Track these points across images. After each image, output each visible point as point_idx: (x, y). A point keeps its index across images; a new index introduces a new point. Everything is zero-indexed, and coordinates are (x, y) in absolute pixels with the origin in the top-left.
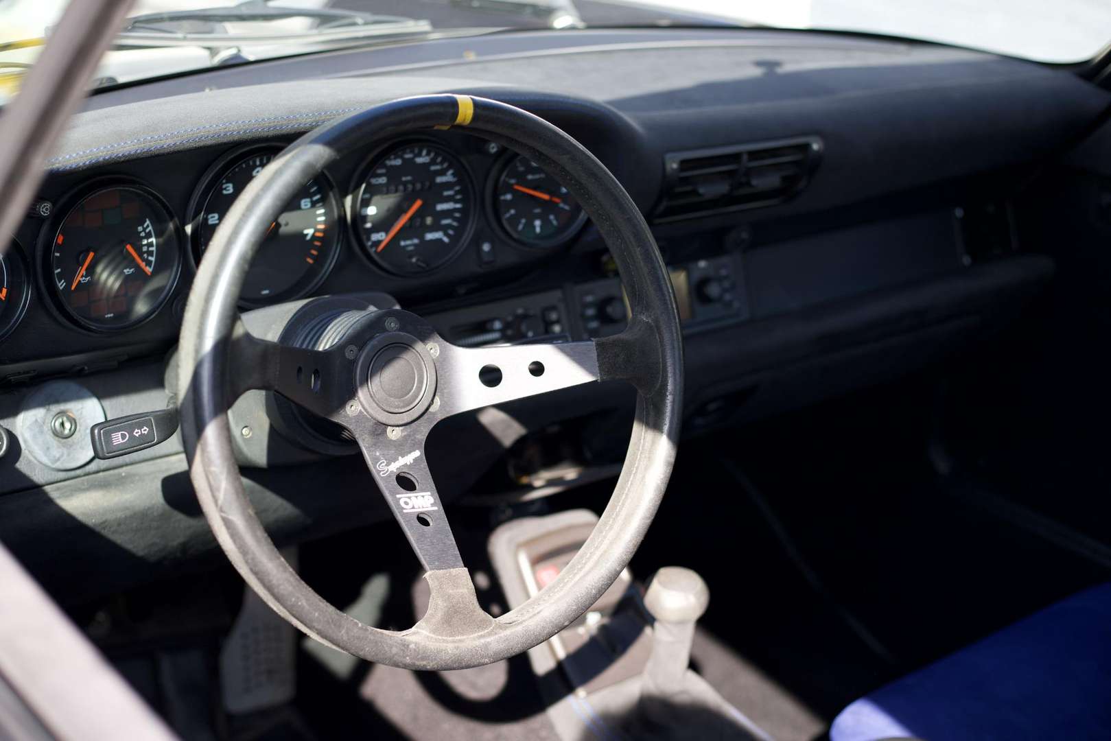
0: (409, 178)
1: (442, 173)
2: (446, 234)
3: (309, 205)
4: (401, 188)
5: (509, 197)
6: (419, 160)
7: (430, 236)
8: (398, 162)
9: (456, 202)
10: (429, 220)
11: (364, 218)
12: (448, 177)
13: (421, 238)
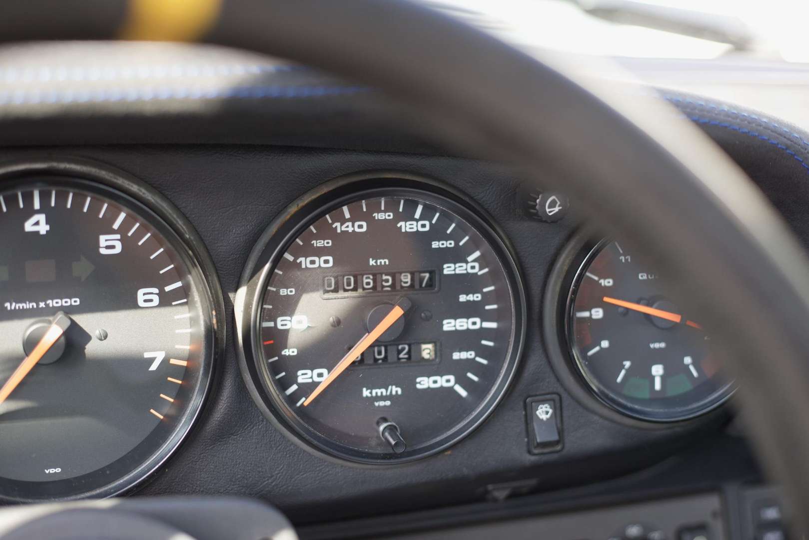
0: (384, 261)
1: (458, 255)
2: (462, 380)
3: (156, 300)
4: (368, 280)
5: (598, 313)
6: (407, 227)
7: (424, 383)
8: (361, 227)
9: (486, 316)
10: (427, 351)
11: (279, 338)
12: (470, 266)
13: (409, 385)
